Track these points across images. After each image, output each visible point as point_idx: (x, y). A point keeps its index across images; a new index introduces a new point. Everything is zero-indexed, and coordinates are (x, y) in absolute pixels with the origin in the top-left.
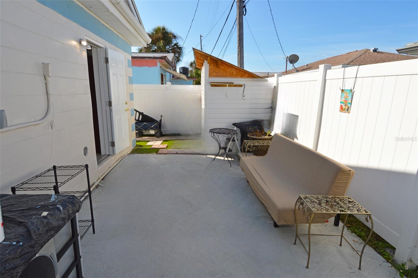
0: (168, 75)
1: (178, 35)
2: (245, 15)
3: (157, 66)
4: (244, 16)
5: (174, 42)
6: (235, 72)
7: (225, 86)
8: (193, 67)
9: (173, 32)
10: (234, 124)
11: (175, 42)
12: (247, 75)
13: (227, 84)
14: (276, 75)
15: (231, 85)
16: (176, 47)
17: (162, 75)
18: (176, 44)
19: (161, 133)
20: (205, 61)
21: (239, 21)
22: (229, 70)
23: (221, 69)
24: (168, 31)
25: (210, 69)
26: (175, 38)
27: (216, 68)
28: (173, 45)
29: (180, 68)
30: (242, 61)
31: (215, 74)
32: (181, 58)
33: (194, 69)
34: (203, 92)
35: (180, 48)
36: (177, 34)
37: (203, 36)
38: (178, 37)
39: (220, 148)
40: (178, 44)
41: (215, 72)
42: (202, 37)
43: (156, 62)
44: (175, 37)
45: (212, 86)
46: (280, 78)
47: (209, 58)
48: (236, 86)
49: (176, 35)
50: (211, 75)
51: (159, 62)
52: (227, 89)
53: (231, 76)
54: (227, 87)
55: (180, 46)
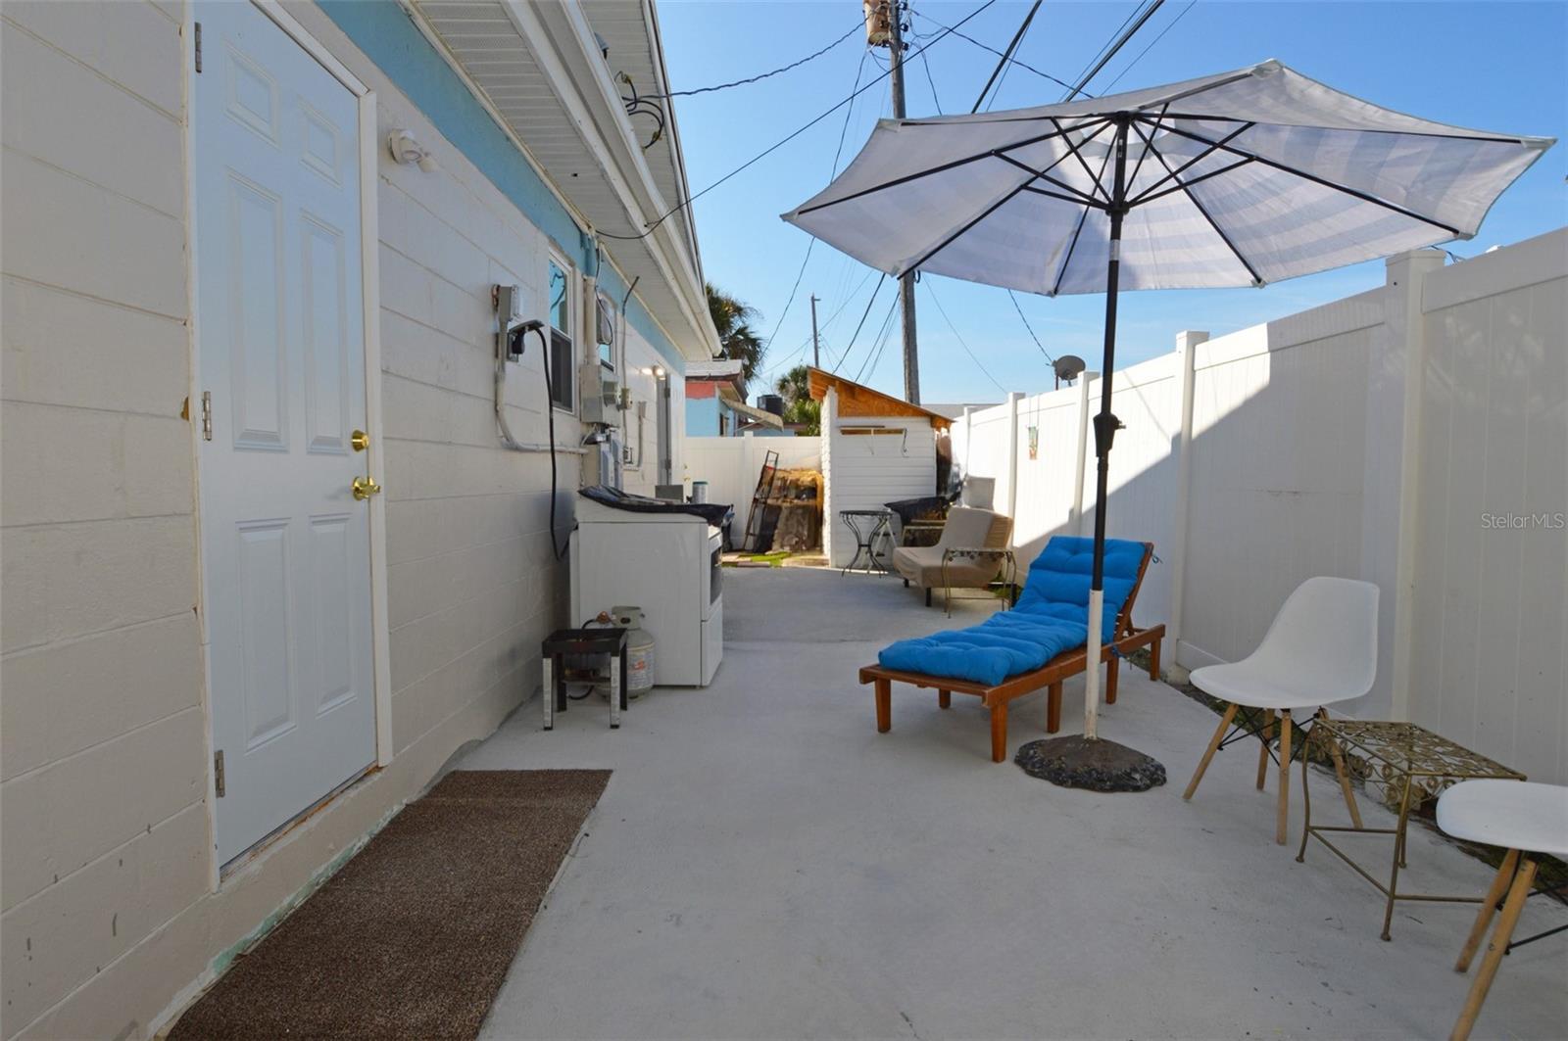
0: (730, 414)
1: (747, 306)
2: (918, 282)
3: (714, 396)
4: (915, 283)
5: (737, 323)
6: (887, 406)
7: (868, 432)
8: (787, 391)
9: (733, 298)
10: (887, 505)
11: (741, 324)
12: (911, 411)
13: (872, 429)
14: (966, 409)
15: (880, 430)
16: (742, 337)
17: (722, 417)
18: (741, 331)
19: (730, 544)
20: (830, 387)
21: (906, 296)
22: (876, 403)
23: (860, 402)
24: (720, 294)
25: (839, 402)
26: (740, 315)
27: (850, 400)
28: (734, 332)
29: (758, 398)
30: (913, 381)
31: (849, 410)
32: (756, 370)
33: (792, 398)
34: (825, 449)
35: (754, 342)
36: (745, 303)
37: (818, 300)
38: (748, 311)
39: (860, 546)
40: (749, 330)
41: (849, 407)
42: (816, 302)
43: (713, 387)
44: (739, 310)
45: (844, 432)
46: (973, 415)
47: (837, 382)
48: (889, 432)
49: (742, 306)
50: (842, 411)
51: (719, 387)
52: (872, 438)
53: (881, 413)
54: (872, 435)
55: (753, 336)
